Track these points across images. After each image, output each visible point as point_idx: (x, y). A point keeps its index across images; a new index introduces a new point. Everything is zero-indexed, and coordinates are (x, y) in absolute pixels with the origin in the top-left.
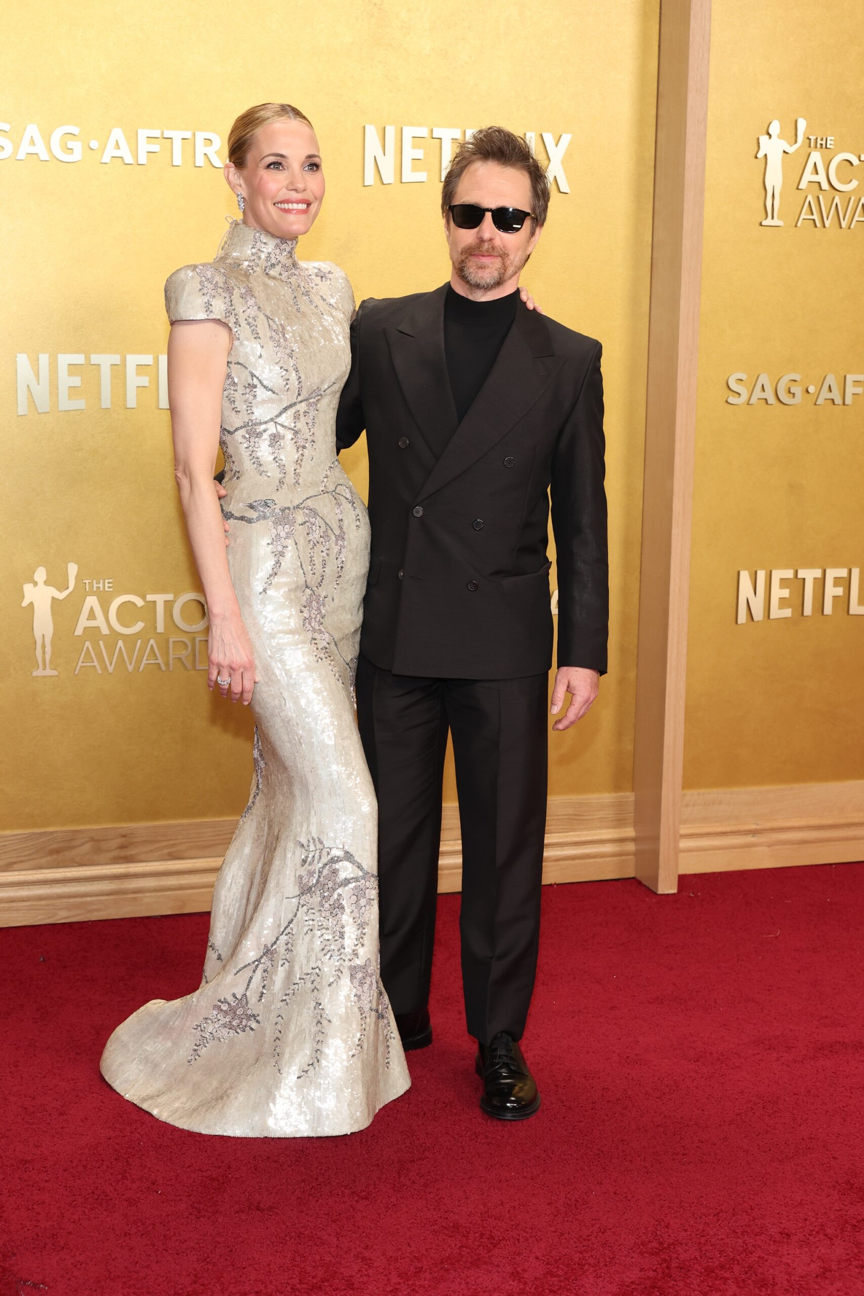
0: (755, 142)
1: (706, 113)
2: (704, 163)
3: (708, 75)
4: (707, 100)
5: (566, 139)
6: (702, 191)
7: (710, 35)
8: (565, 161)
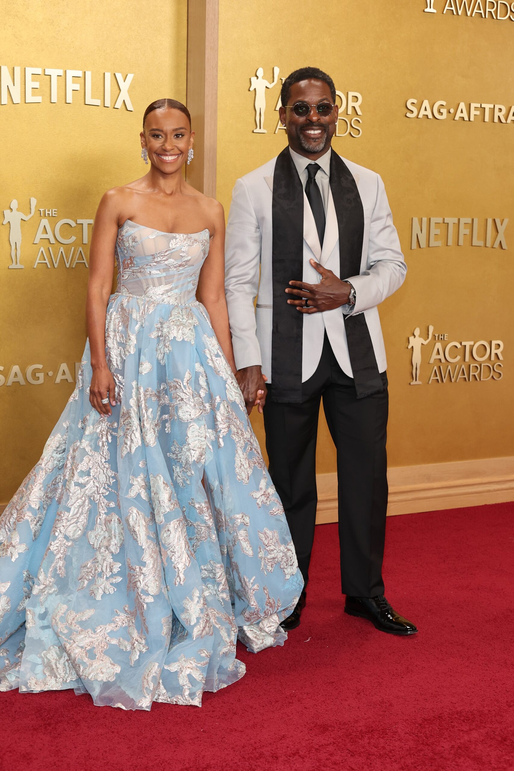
0: (248, 81)
1: (217, 62)
2: (216, 94)
3: (218, 39)
4: (217, 54)
5: (130, 77)
6: (216, 111)
7: (218, 14)
8: (131, 91)
